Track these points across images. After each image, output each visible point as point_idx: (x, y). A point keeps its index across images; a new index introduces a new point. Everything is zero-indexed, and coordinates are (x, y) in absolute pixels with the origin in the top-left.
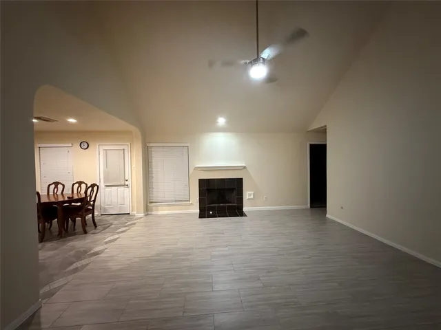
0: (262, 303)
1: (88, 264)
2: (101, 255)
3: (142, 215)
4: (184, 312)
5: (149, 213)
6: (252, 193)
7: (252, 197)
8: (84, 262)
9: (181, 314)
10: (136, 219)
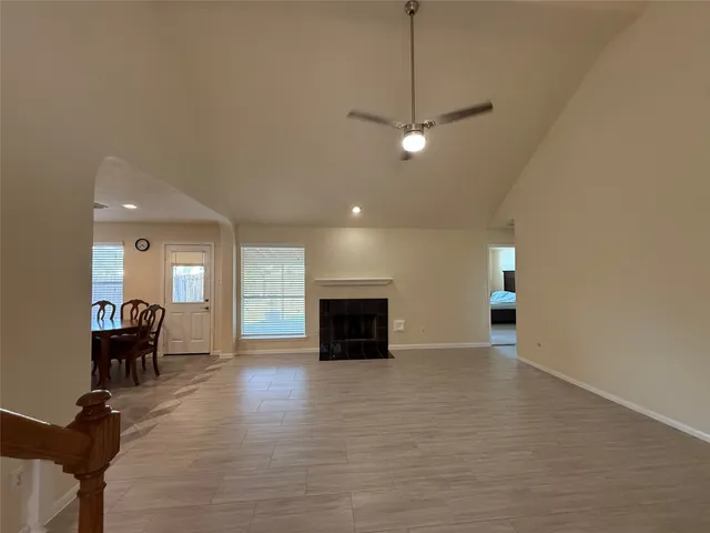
0: (423, 478)
1: (153, 427)
2: (172, 414)
3: (230, 355)
4: (307, 491)
5: (241, 352)
6: (403, 321)
7: (402, 328)
8: (146, 424)
9: (301, 493)
10: (221, 362)
